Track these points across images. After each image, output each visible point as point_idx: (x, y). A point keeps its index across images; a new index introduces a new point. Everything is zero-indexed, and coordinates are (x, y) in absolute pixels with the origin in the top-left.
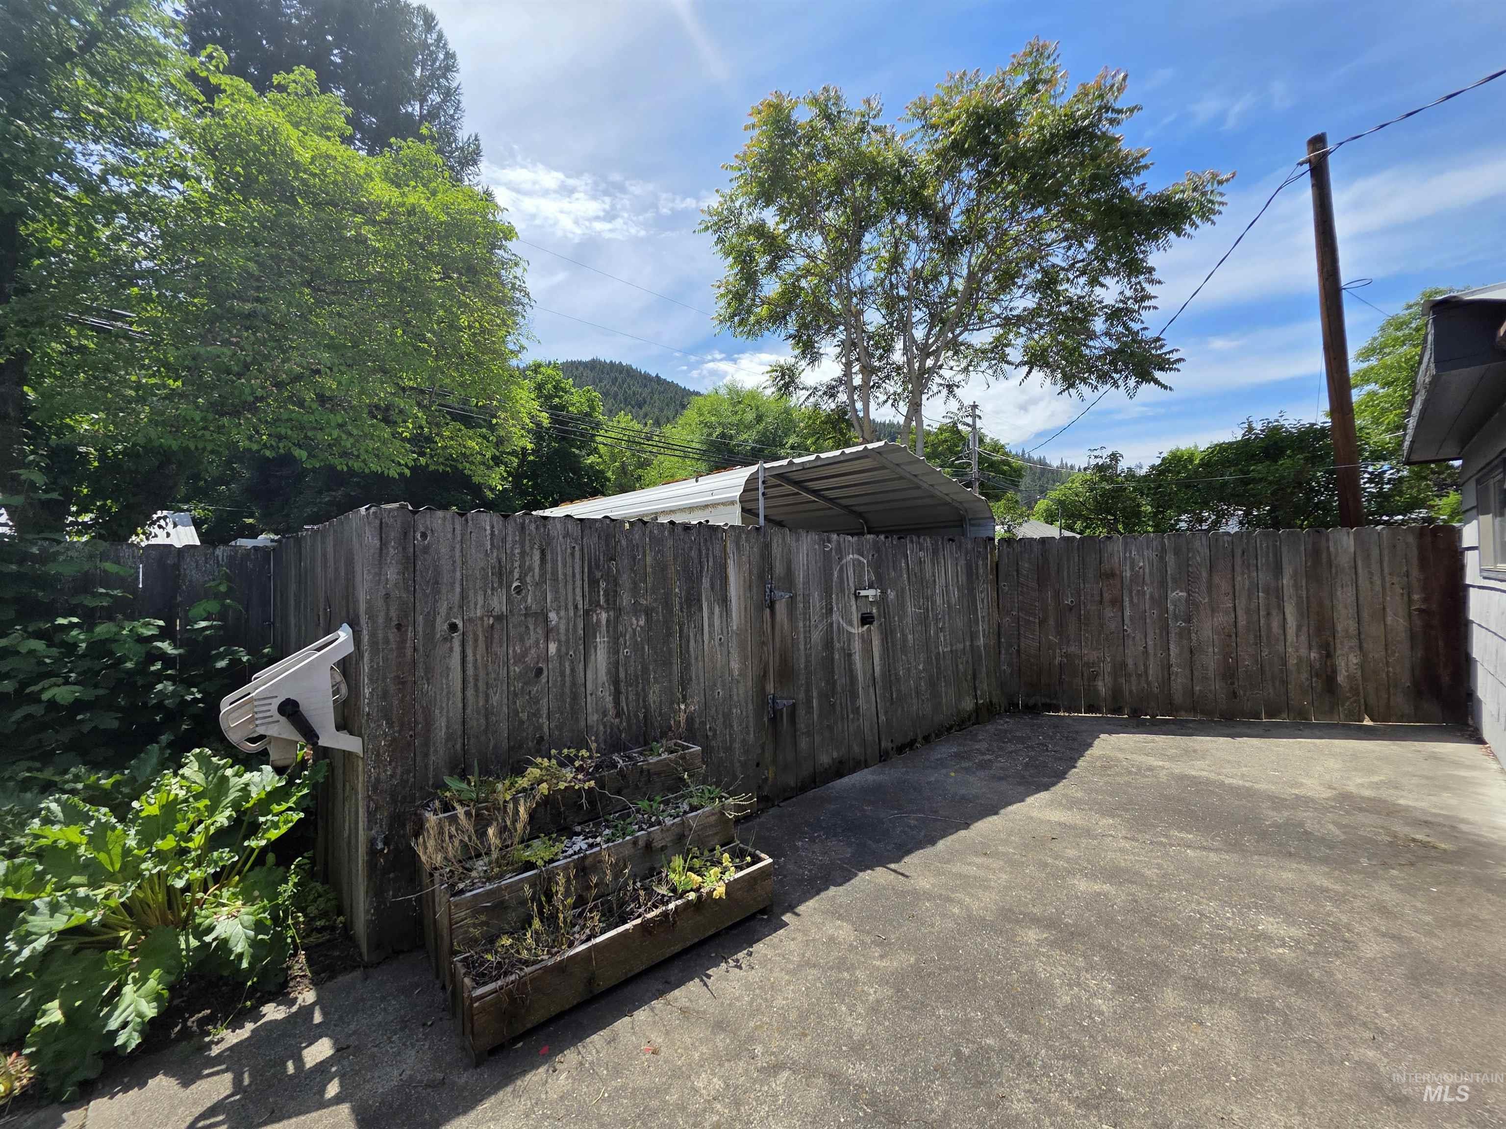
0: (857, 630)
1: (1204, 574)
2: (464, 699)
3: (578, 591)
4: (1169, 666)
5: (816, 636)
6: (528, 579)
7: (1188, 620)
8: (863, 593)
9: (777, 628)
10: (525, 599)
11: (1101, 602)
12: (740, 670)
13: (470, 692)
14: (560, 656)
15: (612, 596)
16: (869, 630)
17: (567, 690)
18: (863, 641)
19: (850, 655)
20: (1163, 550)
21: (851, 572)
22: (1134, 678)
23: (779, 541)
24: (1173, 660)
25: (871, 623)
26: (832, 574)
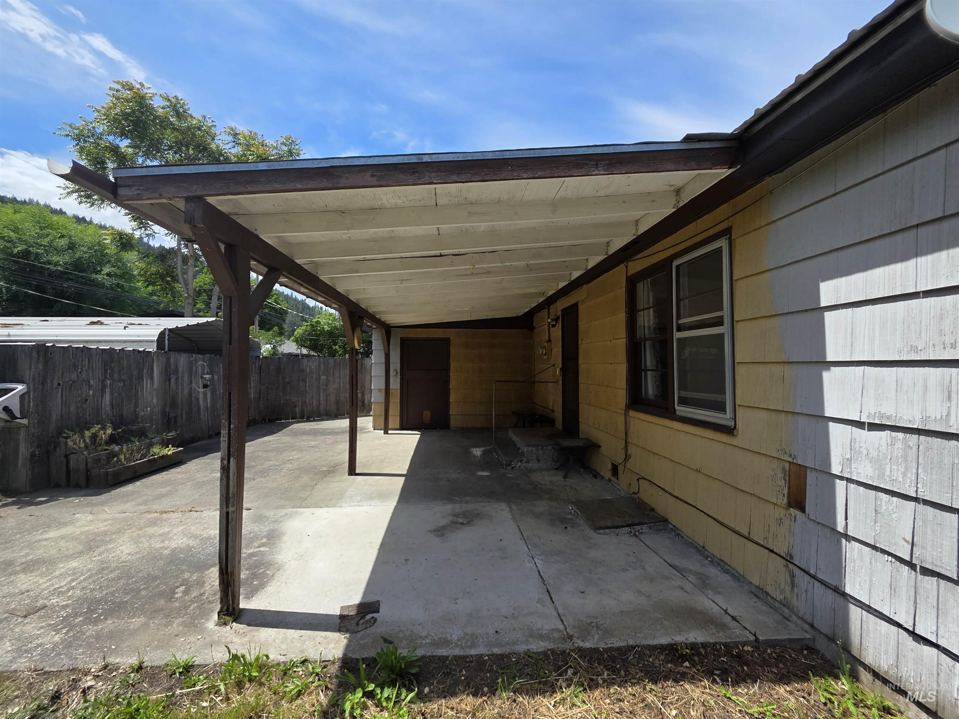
0: (201, 390)
1: (332, 371)
2: (62, 408)
3: (100, 373)
4: (320, 401)
5: (186, 391)
6: (84, 369)
7: (326, 386)
8: (205, 376)
9: (171, 388)
10: (82, 376)
11: (299, 380)
12: (157, 403)
13: (64, 406)
14: (94, 395)
15: (112, 375)
16: (206, 390)
17: (96, 407)
18: (204, 394)
19: (198, 399)
20: (320, 363)
21: (200, 368)
22: (308, 406)
23: (173, 356)
24: (321, 399)
25: (207, 388)
26: (192, 369)
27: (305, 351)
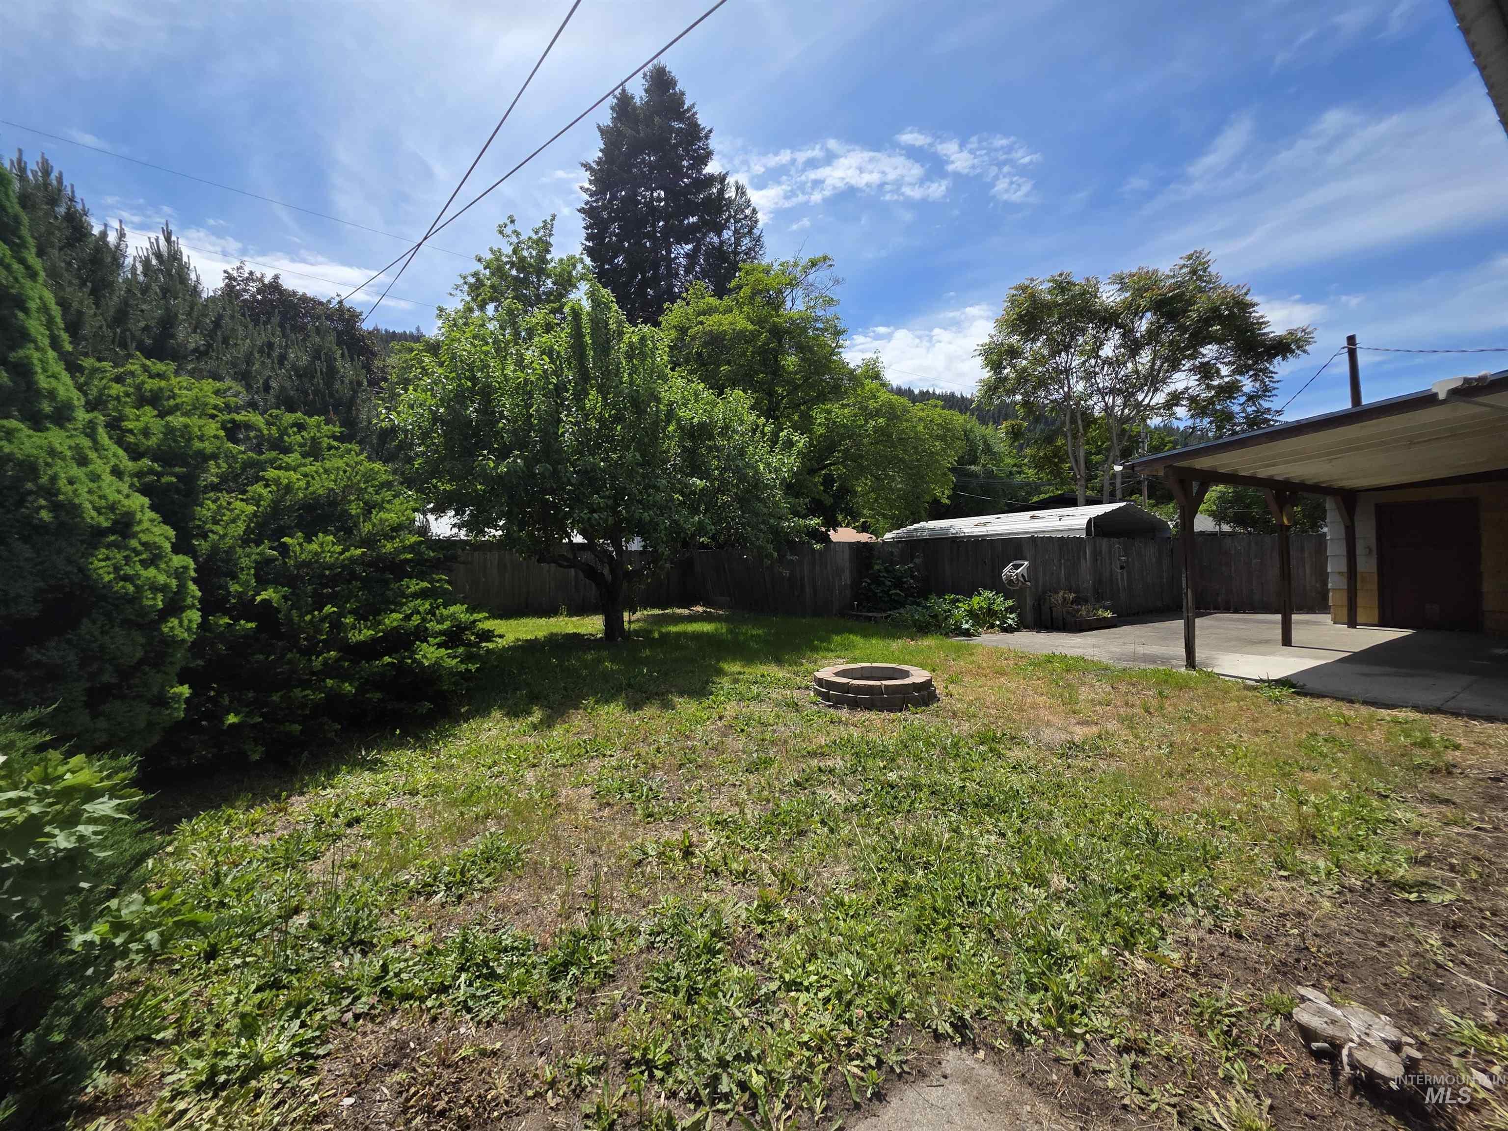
0: (1119, 570)
3: (1058, 555)
5: (1109, 571)
8: (1120, 559)
9: (1099, 568)
12: (1089, 579)
15: (1064, 556)
16: (1123, 571)
18: (1121, 574)
19: (1118, 578)
20: (1251, 541)
21: (1117, 551)
22: (1235, 599)
23: (1098, 541)
25: (1123, 568)
26: (1112, 551)
27: (1226, 528)
